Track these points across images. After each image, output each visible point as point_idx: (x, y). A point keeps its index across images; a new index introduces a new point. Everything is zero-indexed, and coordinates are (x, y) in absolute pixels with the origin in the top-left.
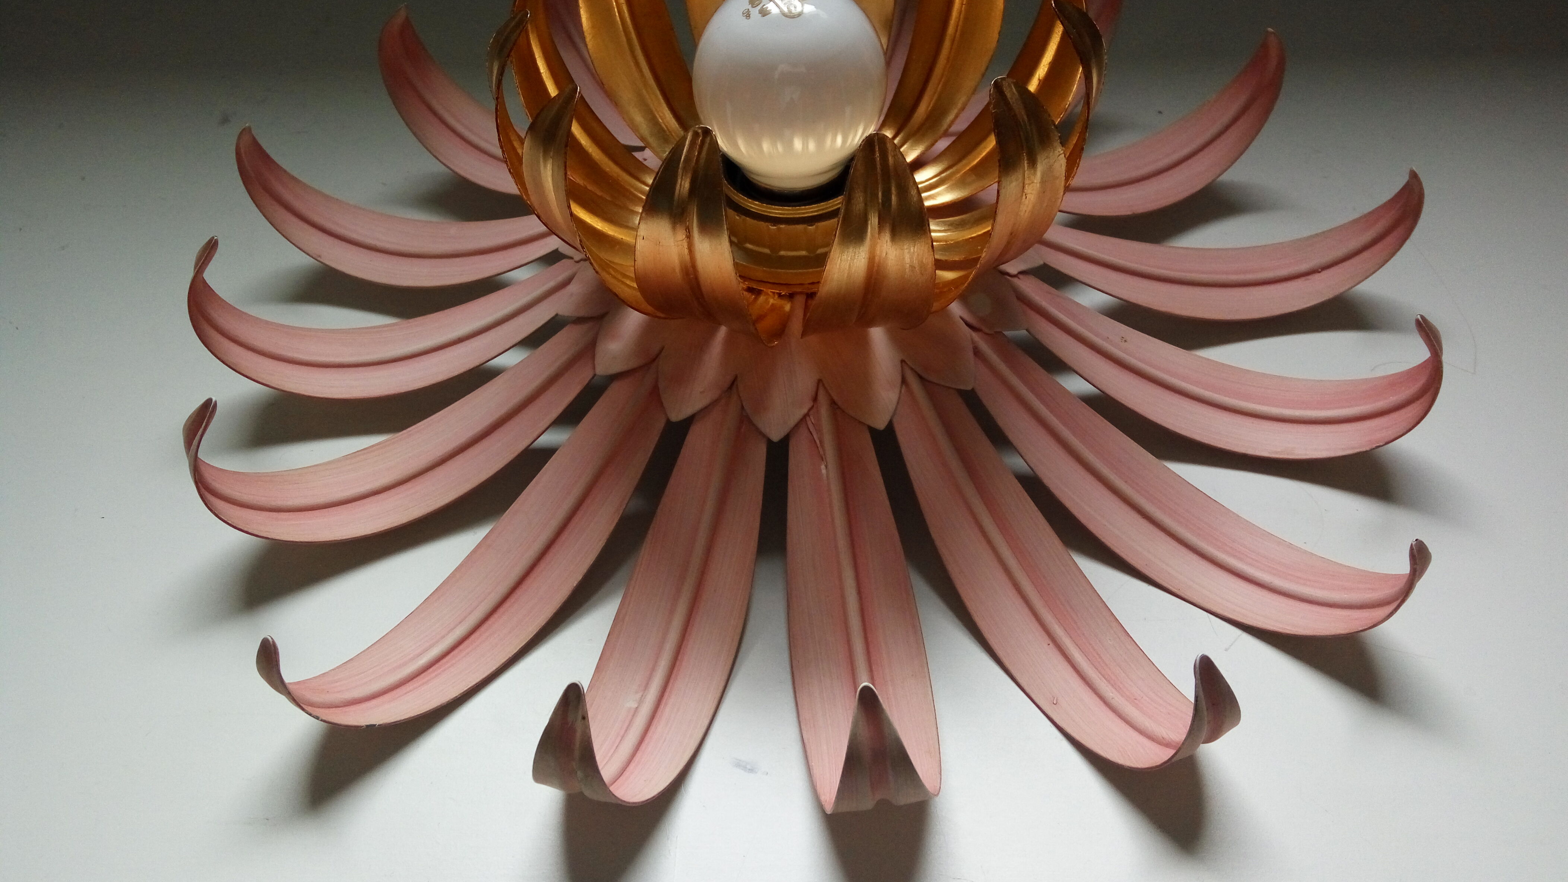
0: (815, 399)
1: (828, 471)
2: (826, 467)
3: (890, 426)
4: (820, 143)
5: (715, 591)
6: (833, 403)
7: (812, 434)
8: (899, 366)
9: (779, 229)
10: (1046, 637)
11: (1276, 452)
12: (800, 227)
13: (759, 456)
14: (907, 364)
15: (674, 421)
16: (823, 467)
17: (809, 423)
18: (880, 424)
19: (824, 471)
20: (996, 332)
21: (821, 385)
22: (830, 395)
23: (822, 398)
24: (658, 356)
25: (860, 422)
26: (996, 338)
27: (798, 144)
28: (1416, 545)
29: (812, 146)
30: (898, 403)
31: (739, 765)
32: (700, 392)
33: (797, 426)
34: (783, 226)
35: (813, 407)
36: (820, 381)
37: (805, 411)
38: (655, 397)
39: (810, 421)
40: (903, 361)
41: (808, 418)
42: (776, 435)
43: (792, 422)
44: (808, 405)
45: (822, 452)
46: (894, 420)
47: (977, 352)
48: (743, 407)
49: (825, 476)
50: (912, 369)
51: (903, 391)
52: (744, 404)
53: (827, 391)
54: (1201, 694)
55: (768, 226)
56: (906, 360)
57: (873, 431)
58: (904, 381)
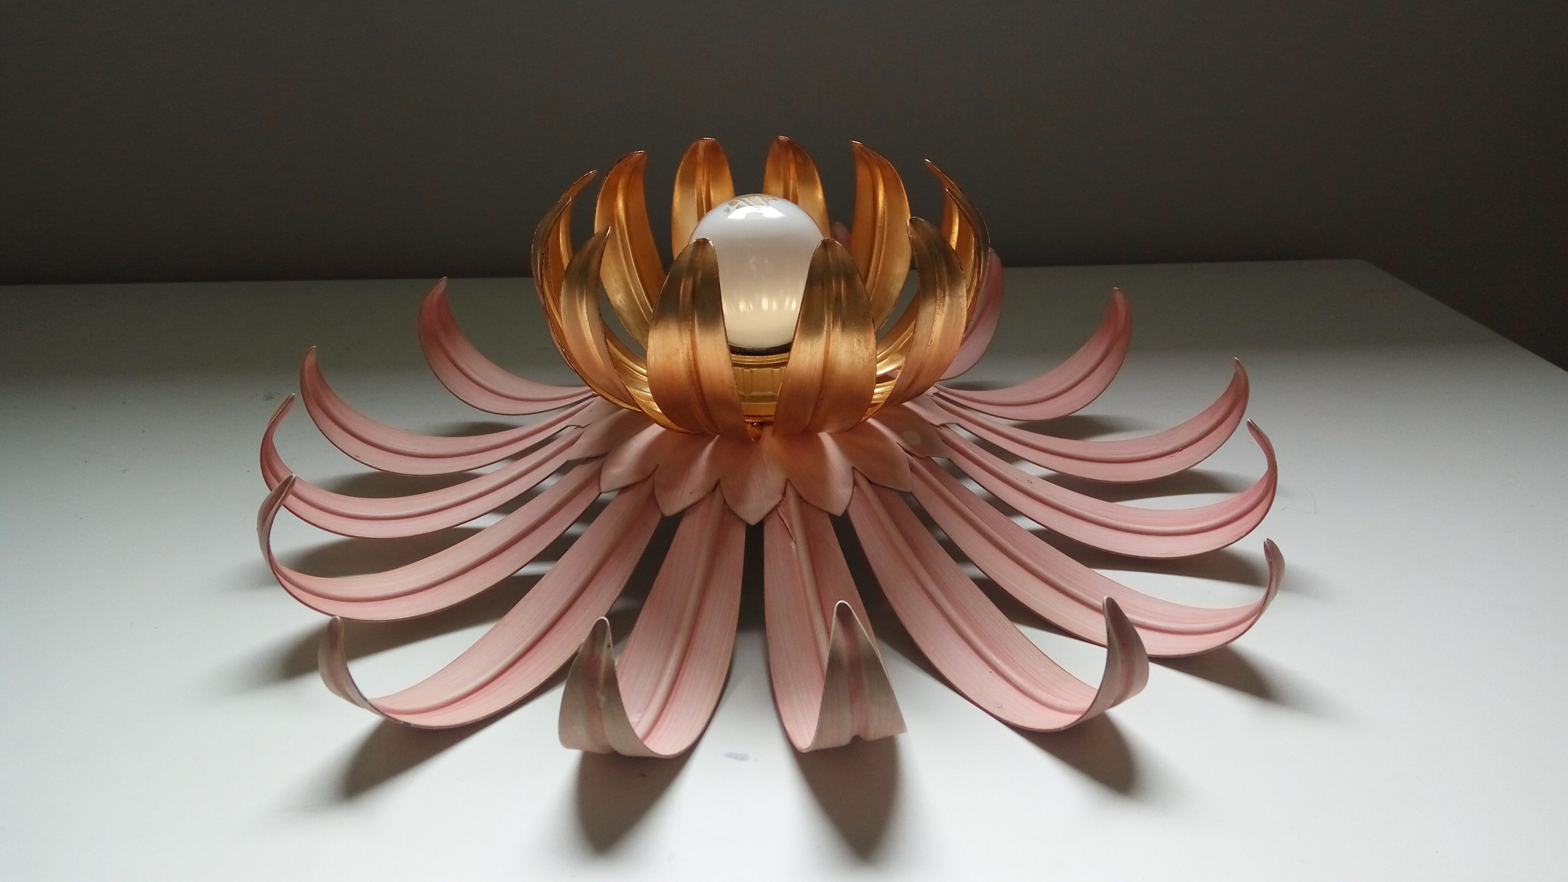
0: (784, 494)
1: (798, 547)
2: (795, 543)
3: (846, 512)
4: (781, 305)
5: (704, 640)
6: (799, 497)
7: (783, 521)
8: (851, 470)
9: (752, 371)
10: (988, 667)
11: (1163, 554)
12: (769, 369)
13: (739, 538)
14: (858, 471)
15: (668, 516)
16: (793, 544)
17: (780, 512)
18: (839, 511)
19: (794, 547)
20: (927, 457)
21: (788, 484)
22: (796, 491)
23: (790, 492)
24: (654, 471)
25: (821, 510)
26: (926, 460)
27: (765, 303)
28: (1267, 542)
29: (774, 305)
30: (851, 498)
31: (731, 756)
32: (690, 493)
33: (770, 513)
34: (754, 369)
35: (782, 500)
36: (787, 481)
37: (776, 502)
38: (652, 500)
39: (781, 511)
40: (853, 468)
41: (778, 508)
42: (753, 520)
43: (766, 510)
44: (780, 498)
45: (791, 532)
46: (849, 511)
47: (913, 468)
48: (725, 502)
49: (795, 551)
50: (862, 474)
51: (855, 490)
52: (726, 499)
53: (794, 487)
54: (1112, 630)
55: (743, 370)
56: (857, 468)
57: (832, 517)
58: (855, 483)
